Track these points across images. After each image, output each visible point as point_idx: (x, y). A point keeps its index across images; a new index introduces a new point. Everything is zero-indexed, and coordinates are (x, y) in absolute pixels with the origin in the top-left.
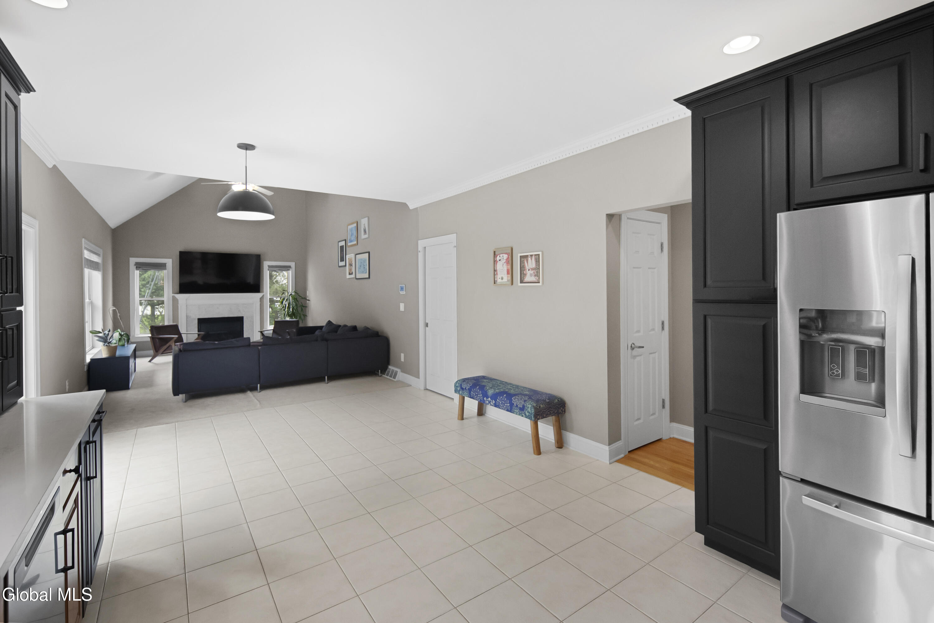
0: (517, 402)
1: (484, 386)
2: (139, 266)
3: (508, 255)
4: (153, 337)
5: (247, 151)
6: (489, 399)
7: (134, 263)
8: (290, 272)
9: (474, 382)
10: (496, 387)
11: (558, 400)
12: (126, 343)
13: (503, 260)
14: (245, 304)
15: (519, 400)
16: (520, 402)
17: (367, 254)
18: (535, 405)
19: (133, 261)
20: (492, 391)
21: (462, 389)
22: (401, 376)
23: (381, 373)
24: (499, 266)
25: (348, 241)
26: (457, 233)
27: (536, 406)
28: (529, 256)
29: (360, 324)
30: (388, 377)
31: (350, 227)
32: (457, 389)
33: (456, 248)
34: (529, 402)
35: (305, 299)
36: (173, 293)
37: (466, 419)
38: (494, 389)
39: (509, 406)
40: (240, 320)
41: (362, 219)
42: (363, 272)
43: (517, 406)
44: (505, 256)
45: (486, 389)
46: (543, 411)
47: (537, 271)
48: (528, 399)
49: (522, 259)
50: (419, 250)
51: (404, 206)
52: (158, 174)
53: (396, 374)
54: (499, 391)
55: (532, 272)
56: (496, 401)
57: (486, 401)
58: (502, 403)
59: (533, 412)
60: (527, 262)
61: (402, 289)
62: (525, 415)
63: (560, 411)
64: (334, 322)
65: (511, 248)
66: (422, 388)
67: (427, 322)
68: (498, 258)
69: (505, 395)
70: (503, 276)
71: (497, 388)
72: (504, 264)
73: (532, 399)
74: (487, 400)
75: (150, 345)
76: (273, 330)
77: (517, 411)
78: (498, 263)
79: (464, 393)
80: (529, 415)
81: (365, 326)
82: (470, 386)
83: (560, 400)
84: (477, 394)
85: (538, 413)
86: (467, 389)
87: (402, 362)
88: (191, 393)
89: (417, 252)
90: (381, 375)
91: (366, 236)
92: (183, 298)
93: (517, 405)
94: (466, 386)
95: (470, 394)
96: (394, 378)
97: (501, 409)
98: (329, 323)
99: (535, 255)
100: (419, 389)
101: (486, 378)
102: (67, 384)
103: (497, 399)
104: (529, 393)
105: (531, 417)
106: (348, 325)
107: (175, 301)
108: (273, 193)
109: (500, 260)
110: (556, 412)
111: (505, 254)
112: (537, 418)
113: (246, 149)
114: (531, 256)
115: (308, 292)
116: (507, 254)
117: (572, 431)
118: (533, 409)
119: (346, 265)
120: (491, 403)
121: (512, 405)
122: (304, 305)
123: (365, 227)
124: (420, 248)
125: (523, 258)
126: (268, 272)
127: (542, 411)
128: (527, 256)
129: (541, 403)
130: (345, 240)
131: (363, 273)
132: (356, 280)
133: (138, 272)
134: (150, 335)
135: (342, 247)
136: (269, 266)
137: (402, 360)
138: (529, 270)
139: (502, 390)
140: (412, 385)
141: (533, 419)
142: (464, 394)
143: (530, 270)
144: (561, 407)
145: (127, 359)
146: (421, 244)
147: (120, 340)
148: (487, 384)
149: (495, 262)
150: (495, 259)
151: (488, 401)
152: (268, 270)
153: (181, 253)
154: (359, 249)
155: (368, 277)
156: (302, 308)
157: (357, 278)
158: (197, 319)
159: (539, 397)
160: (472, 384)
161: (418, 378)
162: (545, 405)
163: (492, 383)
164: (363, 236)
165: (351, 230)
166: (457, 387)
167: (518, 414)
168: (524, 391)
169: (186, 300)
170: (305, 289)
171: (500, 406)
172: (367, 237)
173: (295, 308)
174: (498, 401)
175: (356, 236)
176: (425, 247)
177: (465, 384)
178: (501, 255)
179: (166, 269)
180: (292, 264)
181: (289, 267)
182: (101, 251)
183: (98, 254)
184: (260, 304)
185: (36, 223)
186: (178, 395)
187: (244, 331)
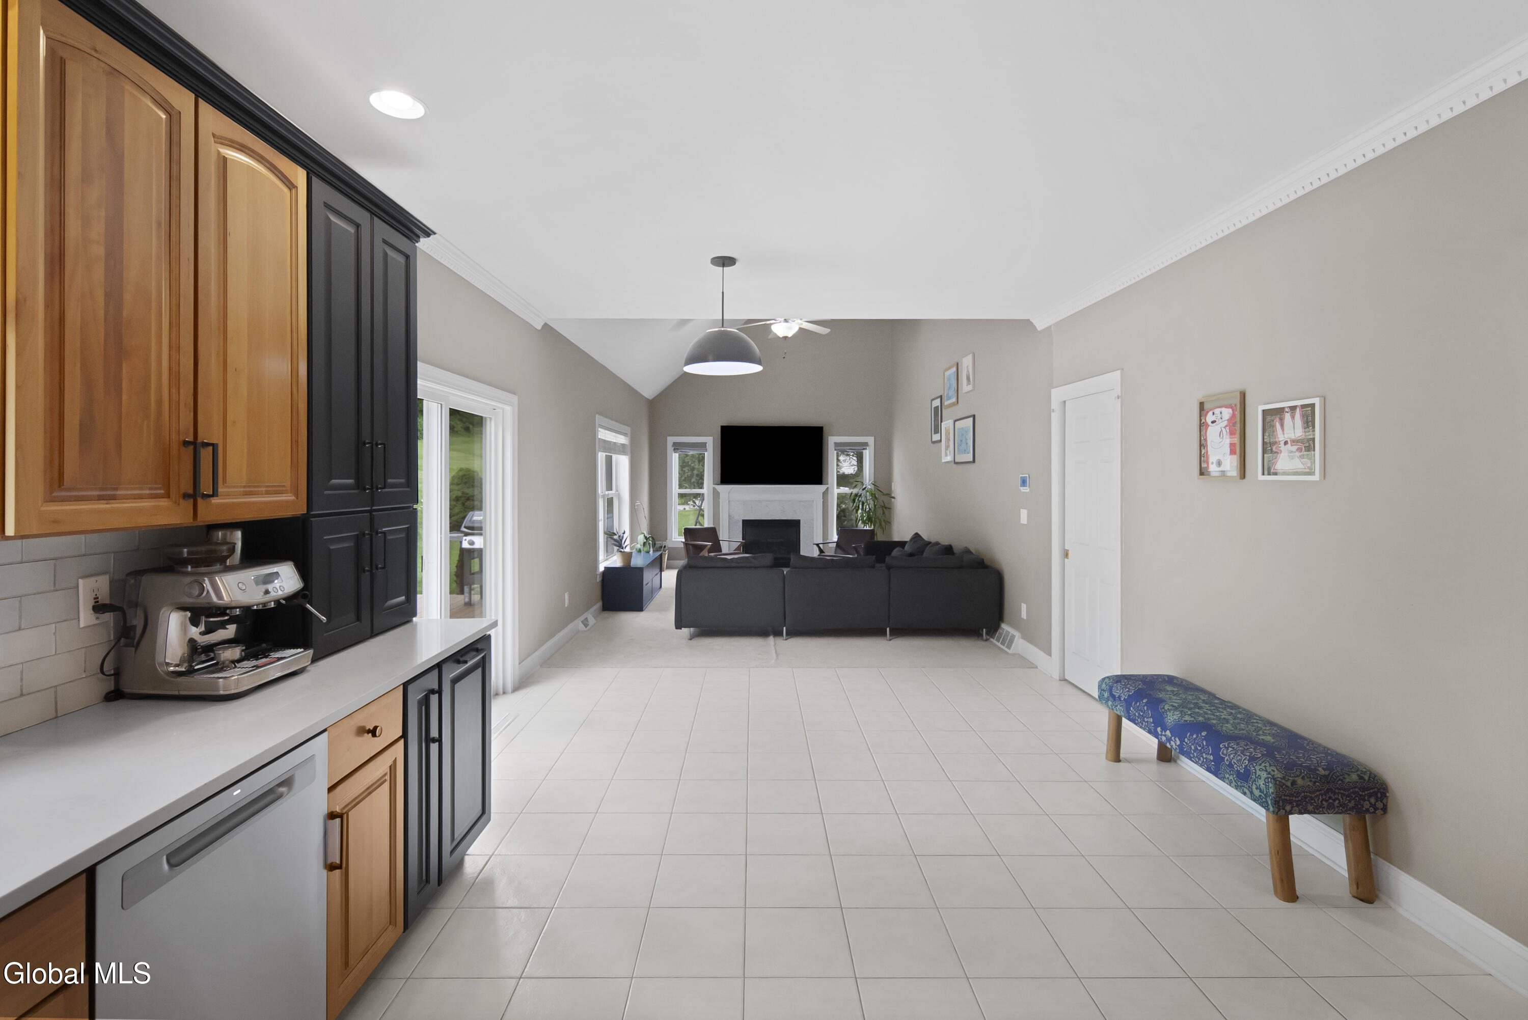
0: (1232, 756)
1: (1162, 701)
2: (677, 447)
3: (1233, 410)
4: (686, 542)
5: (724, 268)
6: (1168, 733)
7: (672, 444)
8: (867, 452)
9: (1140, 687)
10: (1190, 709)
11: (1361, 778)
12: (651, 549)
13: (1220, 421)
14: (802, 501)
15: (1236, 753)
16: (1239, 758)
17: (972, 419)
18: (1278, 775)
19: (671, 440)
20: (1175, 717)
21: (1113, 696)
22: (1020, 645)
23: (987, 633)
24: (1212, 433)
25: (945, 398)
26: (1122, 369)
27: (1284, 778)
28: (1287, 410)
29: (958, 544)
30: (999, 644)
31: (947, 373)
32: (1103, 695)
33: (1120, 399)
34: (1263, 764)
35: (889, 495)
36: (714, 484)
37: (1128, 761)
38: (1181, 712)
39: (1212, 761)
40: (794, 525)
41: (964, 357)
42: (965, 450)
43: (1231, 766)
44: (1227, 413)
45: (1164, 708)
46: (1306, 797)
47: (1307, 445)
48: (1263, 755)
49: (1269, 418)
50: (1052, 408)
51: (1027, 324)
52: (684, 322)
53: (1011, 642)
54: (1193, 719)
55: (1295, 448)
56: (1182, 741)
57: (1161, 735)
58: (1196, 748)
59: (1272, 793)
60: (1282, 426)
61: (1024, 482)
62: (1252, 793)
63: (1366, 805)
64: (925, 536)
65: (1241, 392)
66: (1056, 676)
67: (1066, 548)
68: (1210, 418)
69: (1204, 734)
70: (1220, 457)
71: (1189, 713)
72: (1223, 429)
73: (1274, 758)
74: (1163, 733)
75: (683, 553)
76: (837, 542)
77: (1231, 777)
78: (1210, 427)
79: (1117, 706)
80: (1260, 796)
81: (966, 547)
82: (1129, 695)
83: (1367, 778)
84: (1143, 716)
85: (1288, 798)
86: (1122, 699)
87: (1024, 619)
88: (703, 628)
89: (1050, 411)
90: (988, 637)
91: (970, 387)
92: (725, 489)
93: (1230, 763)
94: (1122, 693)
95: (1128, 713)
96: (1009, 647)
97: (1195, 763)
98: (917, 536)
99: (1303, 406)
100: (1051, 677)
101: (1175, 681)
102: (567, 597)
103: (1186, 737)
104: (1273, 740)
105: (1267, 802)
106: (940, 542)
107: (716, 494)
108: (830, 330)
109: (1213, 422)
110: (1353, 807)
111: (1226, 407)
112: (1284, 809)
113: (724, 265)
114: (1293, 409)
115: (893, 484)
116: (1232, 408)
117: (1406, 866)
118: (1271, 785)
119: (941, 441)
120: (1172, 742)
121: (1218, 760)
122: (886, 506)
123: (968, 371)
124: (1055, 404)
125: (1272, 415)
126: (835, 452)
127: (1303, 794)
128: (1280, 411)
129: (1298, 773)
130: (941, 397)
131: (965, 453)
132: (955, 465)
133: (677, 455)
134: (684, 540)
135: (936, 408)
136: (836, 444)
137: (1024, 615)
138: (1286, 443)
139: (1201, 719)
140: (1038, 667)
141: (1271, 809)
142: (1117, 708)
143: (1289, 442)
144: (1370, 796)
145: (640, 570)
146: (1057, 395)
147: (644, 544)
148: (1170, 698)
149: (1202, 426)
150: (1203, 420)
151: (1165, 735)
152: (835, 450)
153: (724, 429)
154: (959, 411)
155: (971, 459)
156: (883, 510)
157: (956, 461)
158: (741, 521)
159: (1298, 758)
160: (1133, 691)
161: (1050, 654)
162: (1311, 781)
163: (1184, 697)
164: (965, 388)
165: (949, 379)
166: (1104, 690)
167: (1232, 785)
168: (1261, 732)
169: (729, 493)
170: (889, 481)
171: (1192, 755)
172: (971, 389)
173: (873, 510)
174: (1186, 743)
175: (956, 388)
176: (1065, 402)
177: (1119, 688)
178: (1217, 411)
179: (706, 450)
180: (870, 440)
181: (866, 444)
182: (628, 429)
183: (625, 434)
184: (823, 501)
185: (514, 399)
186: (681, 629)
187: (801, 542)
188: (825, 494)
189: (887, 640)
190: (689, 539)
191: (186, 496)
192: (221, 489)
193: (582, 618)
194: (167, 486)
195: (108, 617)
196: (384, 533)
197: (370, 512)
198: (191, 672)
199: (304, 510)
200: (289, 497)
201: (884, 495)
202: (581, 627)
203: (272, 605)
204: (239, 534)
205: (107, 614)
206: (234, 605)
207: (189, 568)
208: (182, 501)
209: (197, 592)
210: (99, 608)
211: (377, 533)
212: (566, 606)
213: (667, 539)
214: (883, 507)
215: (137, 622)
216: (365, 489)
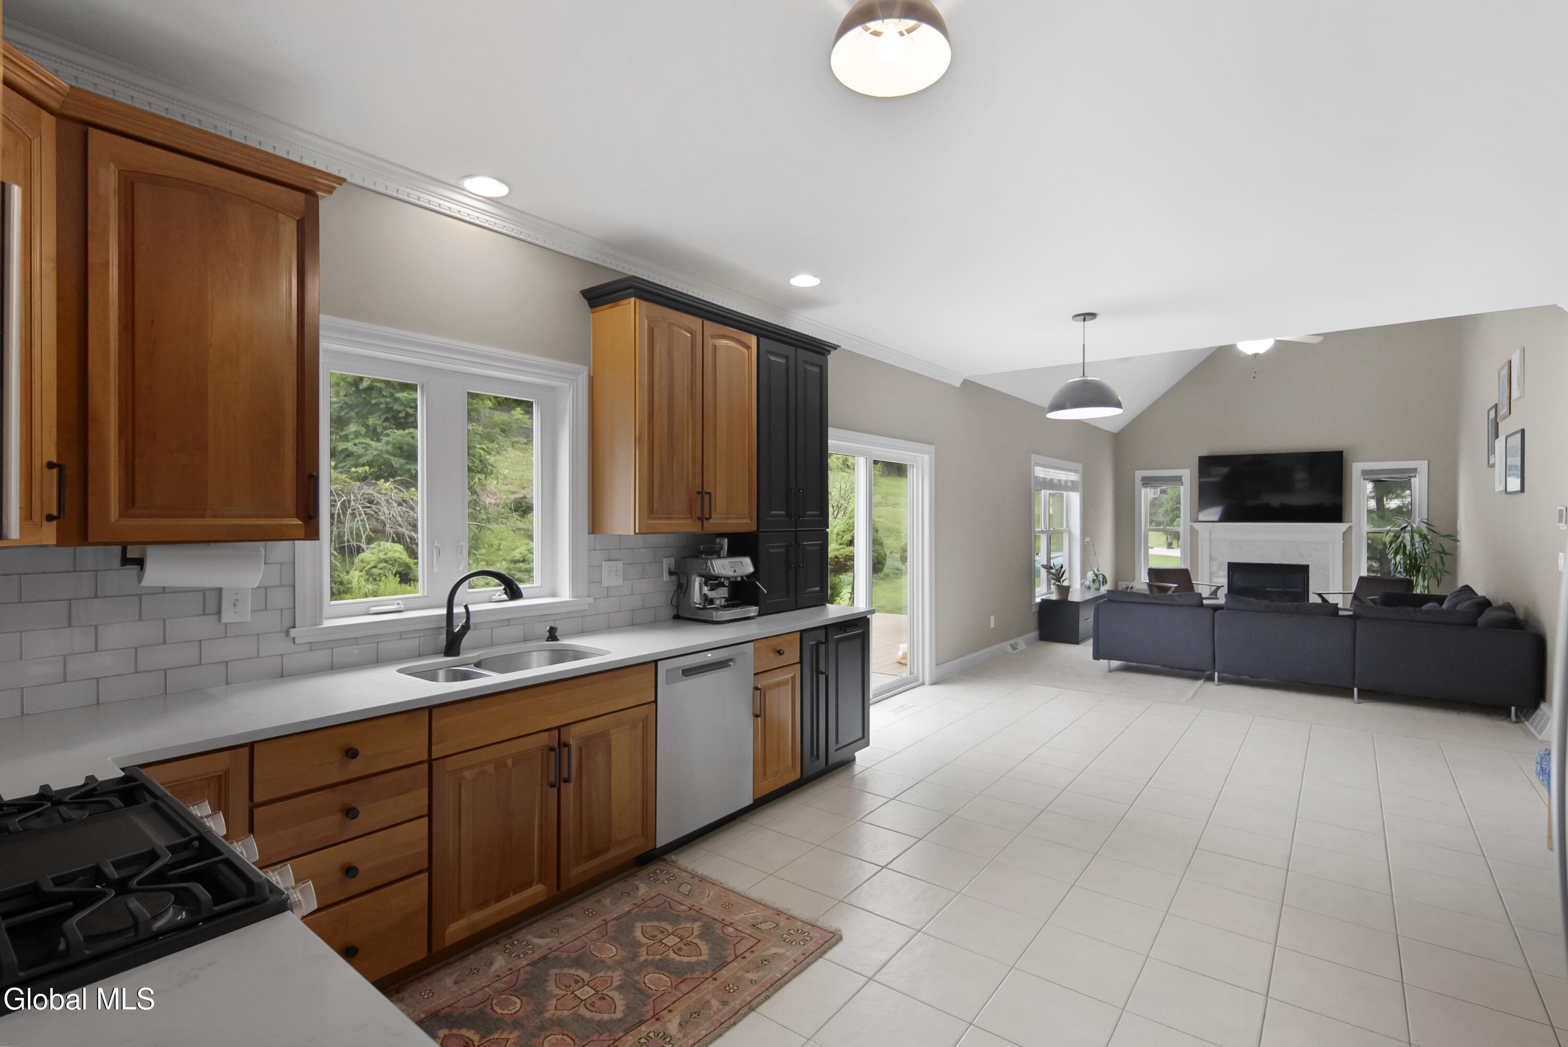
2: (1148, 482)
4: (1151, 582)
5: (1089, 321)
7: (1140, 479)
14: (1313, 543)
17: (1520, 435)
19: (1139, 474)
22: (1551, 729)
23: (1516, 715)
25: (1499, 408)
30: (1531, 728)
31: (1501, 375)
35: (1453, 537)
36: (1191, 522)
40: (1302, 571)
41: (1514, 353)
42: (1516, 476)
51: (1558, 310)
61: (1561, 517)
76: (1354, 593)
88: (1123, 662)
90: (1521, 719)
91: (1522, 392)
92: (1205, 528)
96: (1541, 732)
102: (993, 620)
106: (1488, 596)
107: (1192, 534)
113: (1085, 320)
119: (1497, 463)
122: (1447, 551)
123: (1518, 372)
126: (1364, 482)
130: (1496, 406)
131: (1516, 480)
132: (1507, 496)
133: (1147, 490)
134: (1148, 581)
135: (1491, 423)
136: (1366, 474)
145: (1076, 604)
147: (1094, 581)
152: (1364, 480)
153: (1202, 459)
154: (1513, 424)
155: (1522, 488)
156: (1441, 557)
157: (1509, 490)
158: (1228, 564)
164: (1517, 393)
165: (1501, 383)
169: (1210, 532)
170: (1451, 518)
172: (1523, 394)
175: (1509, 394)
179: (1182, 485)
180: (1422, 465)
181: (1415, 470)
182: (1079, 466)
183: (1075, 471)
184: (1344, 543)
185: (932, 448)
186: (1099, 660)
187: (1310, 591)
188: (1346, 535)
189: (1354, 702)
190: (1153, 580)
191: (699, 518)
192: (713, 516)
193: (1012, 642)
194: (691, 512)
195: (674, 578)
196: (803, 545)
197: (795, 532)
198: (704, 608)
199: (754, 528)
200: (748, 521)
201: (1441, 536)
202: (1010, 649)
203: (739, 579)
204: (726, 540)
205: (674, 576)
206: (721, 575)
207: (704, 556)
208: (697, 521)
209: (704, 567)
210: (671, 573)
211: (800, 545)
212: (992, 626)
213: (1134, 580)
214: (1440, 552)
215: (684, 581)
216: (792, 518)
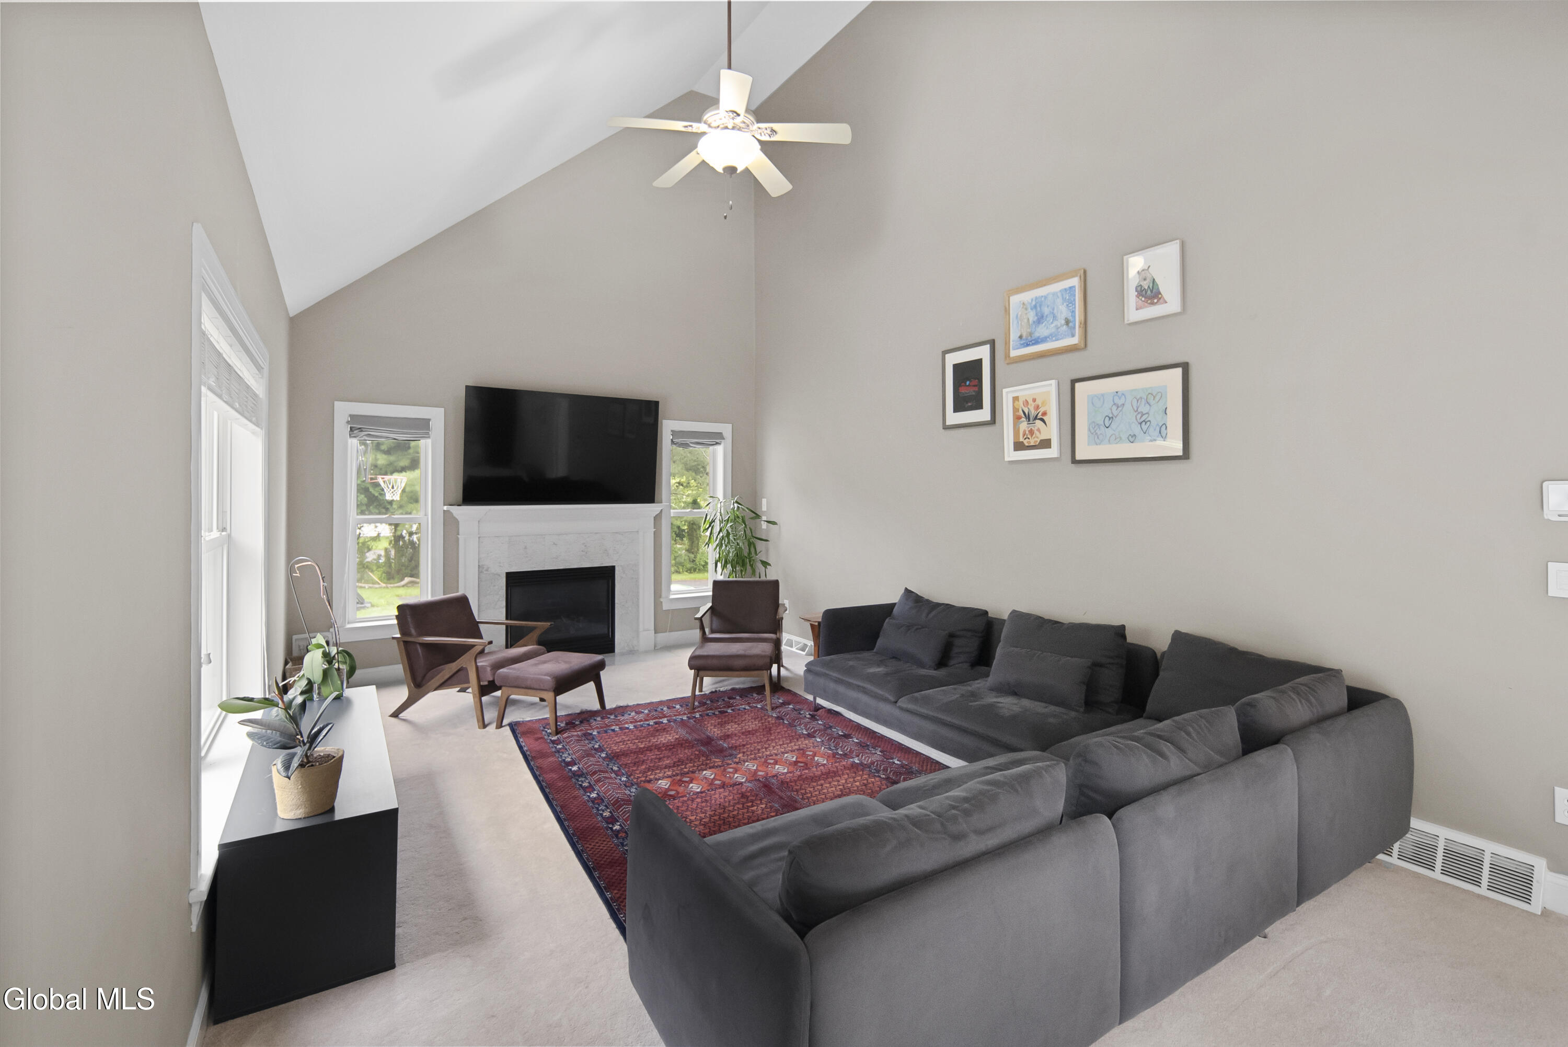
2: (358, 425)
4: (406, 639)
7: (345, 418)
8: (720, 449)
14: (618, 532)
17: (1179, 371)
19: (343, 410)
25: (1015, 343)
31: (1024, 297)
35: (760, 518)
36: (446, 505)
40: (606, 575)
41: (1129, 254)
42: (1135, 435)
87: (1559, 825)
91: (1162, 310)
92: (472, 516)
107: (450, 526)
115: (764, 501)
119: (995, 421)
123: (1149, 279)
126: (673, 447)
130: (992, 343)
131: (1133, 441)
132: (1075, 466)
133: (354, 443)
134: (398, 630)
135: (967, 366)
136: (674, 433)
137: (1561, 816)
152: (673, 442)
153: (473, 392)
154: (1100, 361)
157: (1080, 458)
158: (503, 576)
164: (1134, 313)
165: (1035, 304)
169: (479, 522)
172: (1170, 312)
175: (1076, 321)
179: (427, 436)
180: (726, 429)
181: (719, 435)
182: (265, 357)
183: (259, 368)
184: (655, 533)
187: (617, 606)
188: (658, 518)
